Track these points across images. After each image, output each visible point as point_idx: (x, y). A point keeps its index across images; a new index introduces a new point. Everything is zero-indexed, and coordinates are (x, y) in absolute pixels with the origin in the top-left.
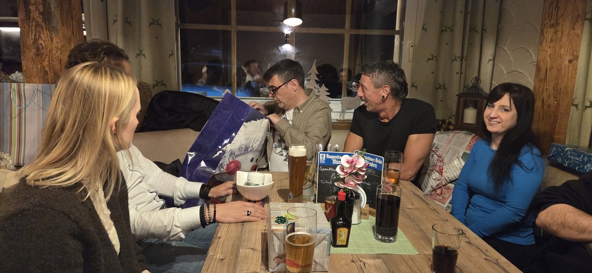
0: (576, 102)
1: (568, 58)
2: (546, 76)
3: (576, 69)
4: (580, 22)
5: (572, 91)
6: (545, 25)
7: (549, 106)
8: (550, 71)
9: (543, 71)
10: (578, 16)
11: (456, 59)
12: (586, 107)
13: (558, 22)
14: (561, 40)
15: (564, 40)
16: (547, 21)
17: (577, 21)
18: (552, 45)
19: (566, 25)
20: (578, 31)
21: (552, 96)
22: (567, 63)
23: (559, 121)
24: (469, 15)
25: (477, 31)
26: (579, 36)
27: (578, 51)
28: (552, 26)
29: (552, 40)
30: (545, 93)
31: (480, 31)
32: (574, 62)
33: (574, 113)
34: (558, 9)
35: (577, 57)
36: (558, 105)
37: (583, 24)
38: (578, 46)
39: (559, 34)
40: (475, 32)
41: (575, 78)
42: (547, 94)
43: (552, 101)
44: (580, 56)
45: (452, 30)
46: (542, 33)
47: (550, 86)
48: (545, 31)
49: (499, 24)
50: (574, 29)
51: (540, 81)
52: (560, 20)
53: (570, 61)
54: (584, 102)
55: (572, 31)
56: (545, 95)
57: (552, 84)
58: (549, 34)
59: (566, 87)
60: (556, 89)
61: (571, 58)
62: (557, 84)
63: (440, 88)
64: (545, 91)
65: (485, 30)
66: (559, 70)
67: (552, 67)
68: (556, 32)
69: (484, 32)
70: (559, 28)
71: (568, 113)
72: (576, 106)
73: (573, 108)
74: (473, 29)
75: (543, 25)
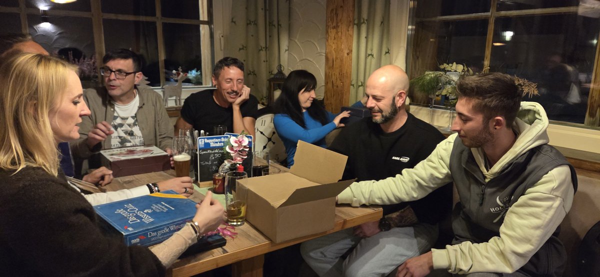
0: (353, 83)
1: (346, 51)
2: (333, 64)
3: (351, 60)
4: (351, 26)
5: (350, 75)
6: (329, 26)
7: (337, 87)
8: (335, 61)
9: (331, 62)
10: (350, 22)
11: (262, 50)
12: (359, 86)
13: (338, 25)
14: (341, 39)
15: (343, 38)
16: (330, 23)
17: (350, 25)
18: (335, 41)
19: (343, 28)
20: (350, 32)
21: (338, 80)
22: (346, 55)
23: (344, 97)
24: (268, 12)
25: (274, 26)
26: (351, 36)
27: (352, 47)
28: (334, 28)
29: (335, 39)
30: (333, 77)
31: (276, 25)
32: (350, 55)
33: (352, 90)
34: (337, 15)
35: (352, 51)
36: (343, 85)
37: (353, 27)
38: (352, 43)
39: (340, 34)
40: (274, 27)
41: (351, 66)
42: (335, 78)
43: (339, 83)
44: (353, 50)
45: (256, 24)
46: (327, 32)
47: (337, 72)
48: (329, 30)
49: (289, 20)
50: (348, 31)
51: (329, 68)
52: (339, 24)
53: (348, 54)
54: (357, 82)
55: (347, 32)
56: (334, 78)
57: (338, 71)
58: (332, 33)
59: (347, 72)
60: (341, 74)
61: (348, 51)
62: (341, 71)
63: (250, 74)
64: (333, 75)
65: (280, 25)
66: (342, 61)
67: (337, 58)
68: (337, 33)
69: (279, 27)
70: (339, 30)
71: (349, 91)
72: (353, 85)
73: (352, 87)
74: (271, 24)
75: (327, 26)
